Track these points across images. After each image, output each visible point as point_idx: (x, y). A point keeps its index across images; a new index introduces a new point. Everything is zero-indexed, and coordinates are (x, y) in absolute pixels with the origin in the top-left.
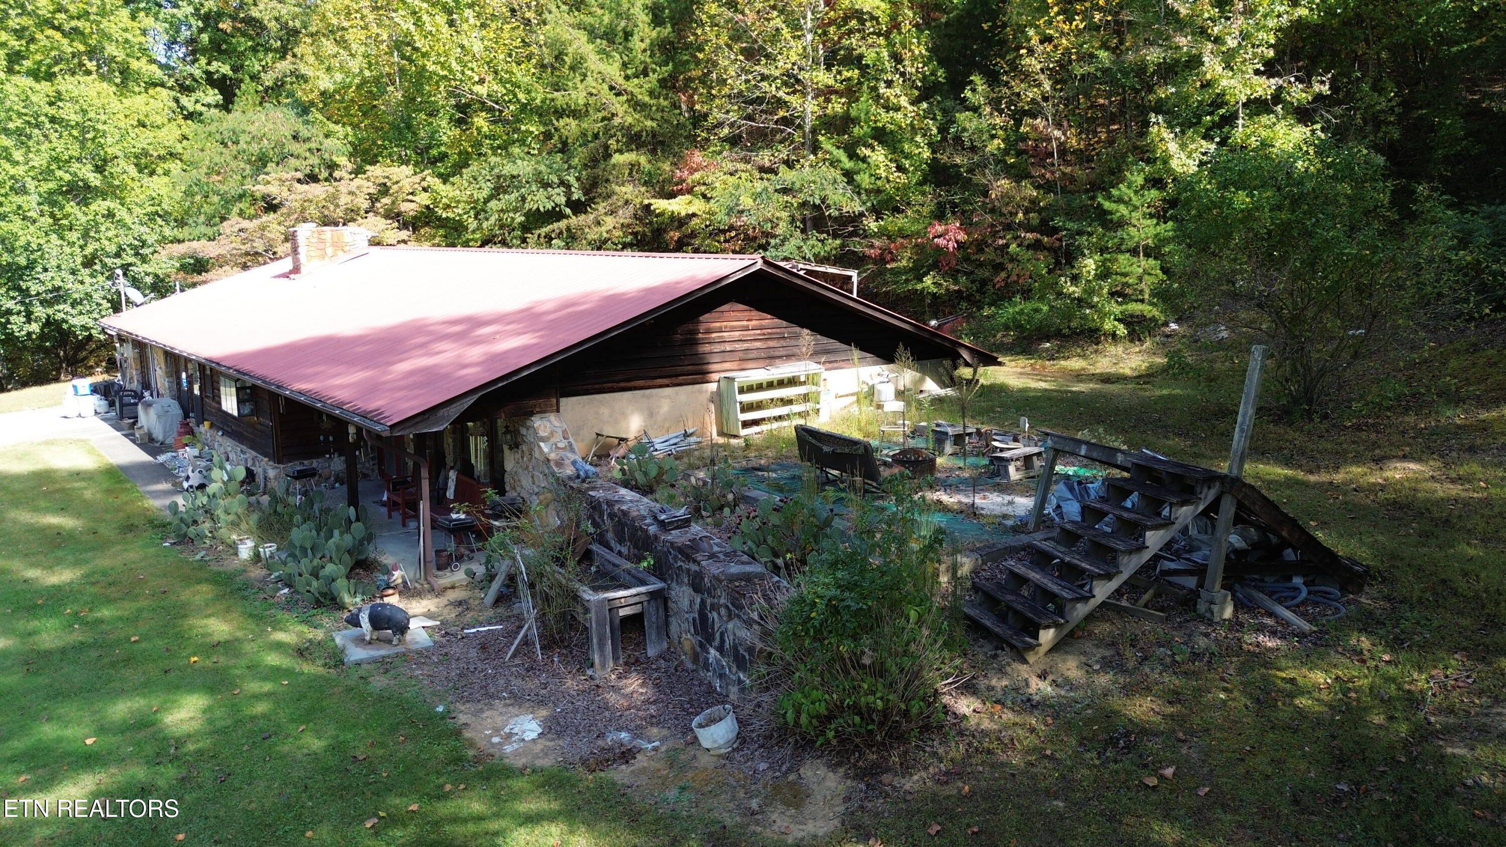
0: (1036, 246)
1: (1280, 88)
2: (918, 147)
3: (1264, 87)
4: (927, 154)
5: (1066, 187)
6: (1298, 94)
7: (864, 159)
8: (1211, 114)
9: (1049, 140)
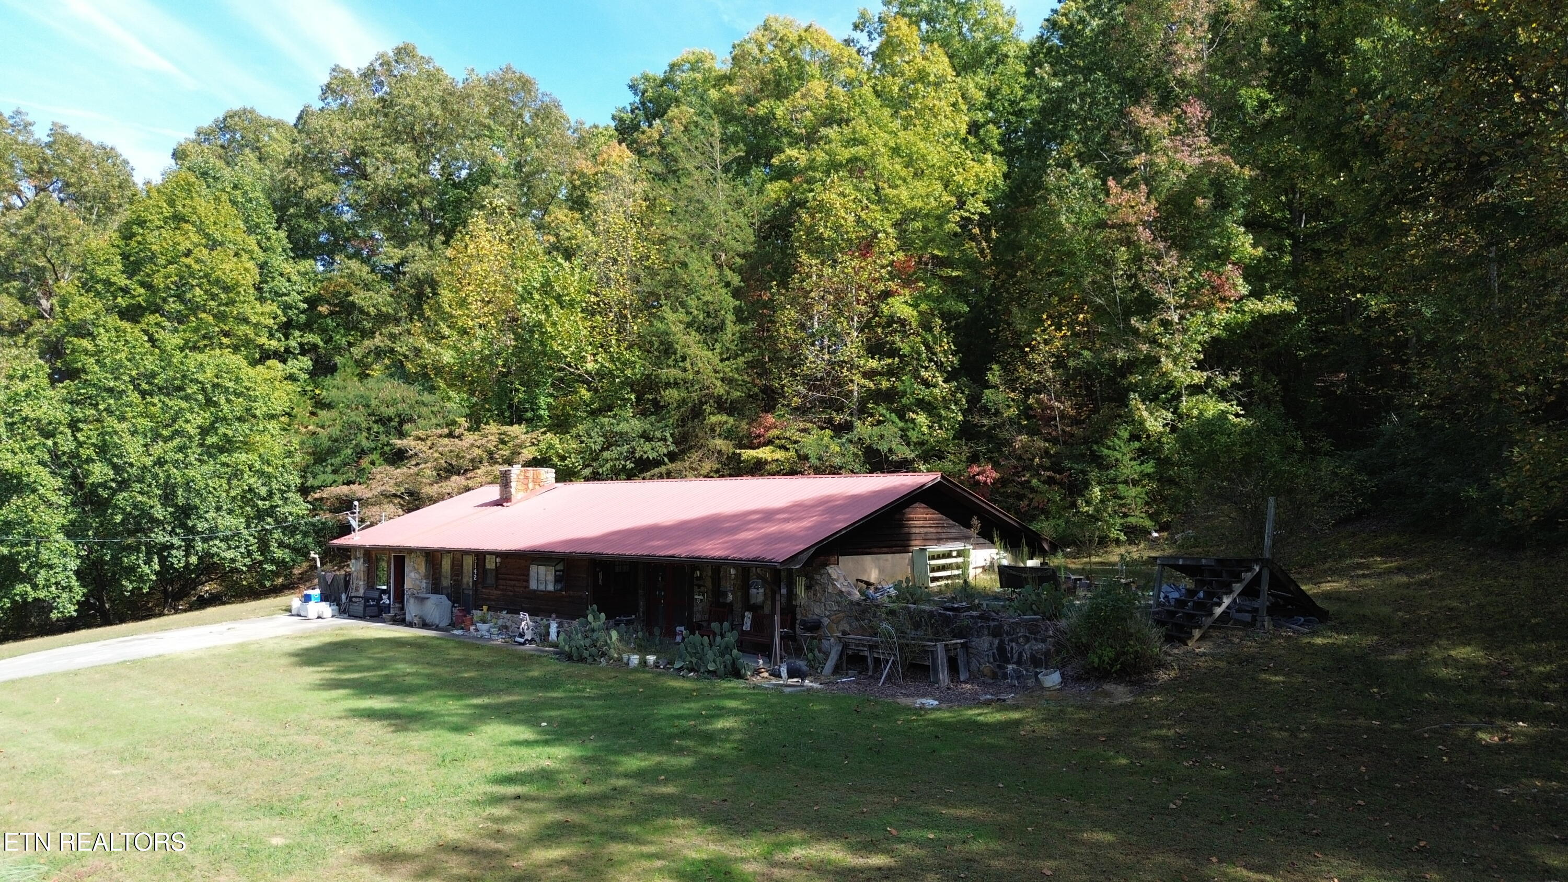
0: (1050, 481)
1: (1209, 379)
2: (953, 412)
3: (1199, 377)
4: (960, 418)
5: (1068, 440)
6: (1221, 382)
7: (913, 421)
8: (1165, 393)
9: (1052, 408)
